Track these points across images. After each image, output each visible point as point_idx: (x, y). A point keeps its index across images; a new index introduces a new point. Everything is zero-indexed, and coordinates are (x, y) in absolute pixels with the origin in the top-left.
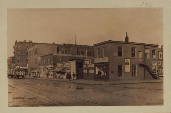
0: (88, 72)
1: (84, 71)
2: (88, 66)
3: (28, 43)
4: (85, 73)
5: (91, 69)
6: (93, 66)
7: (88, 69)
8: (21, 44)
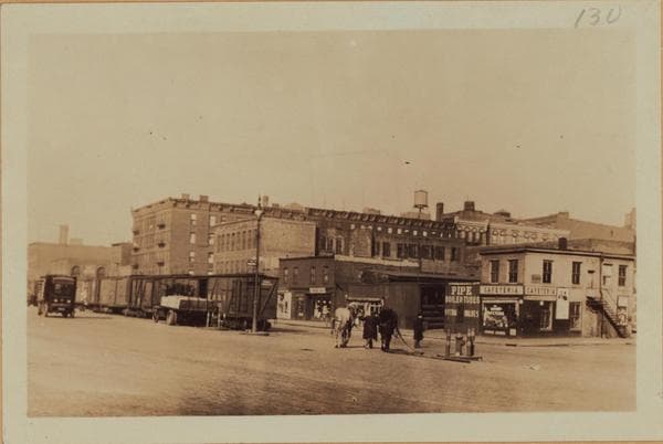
0: (461, 314)
1: (447, 312)
2: (459, 300)
3: (196, 203)
4: (451, 317)
5: (472, 307)
6: (475, 300)
7: (461, 308)
8: (175, 205)
